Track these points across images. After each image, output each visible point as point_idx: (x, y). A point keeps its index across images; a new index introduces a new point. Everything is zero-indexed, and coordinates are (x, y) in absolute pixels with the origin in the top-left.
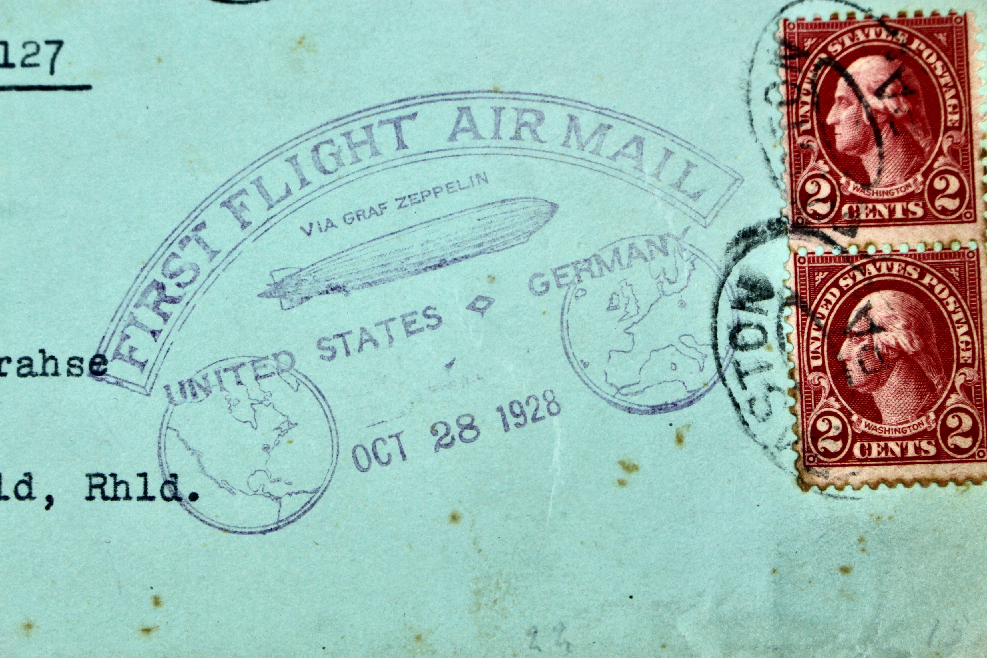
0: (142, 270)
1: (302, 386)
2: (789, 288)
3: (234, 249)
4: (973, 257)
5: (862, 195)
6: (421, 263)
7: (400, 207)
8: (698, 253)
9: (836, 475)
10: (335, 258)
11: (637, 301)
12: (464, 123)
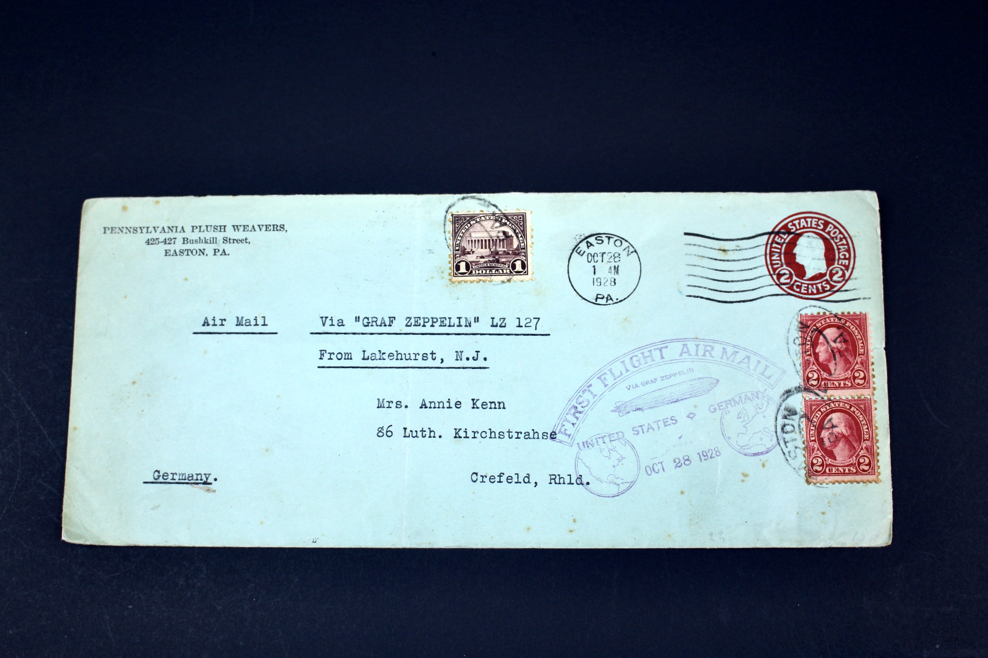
0: (569, 401)
1: (627, 444)
2: (803, 411)
3: (602, 394)
4: (869, 401)
5: (829, 378)
6: (670, 401)
8: (770, 398)
9: (820, 479)
10: (638, 398)
11: (748, 415)
12: (685, 350)
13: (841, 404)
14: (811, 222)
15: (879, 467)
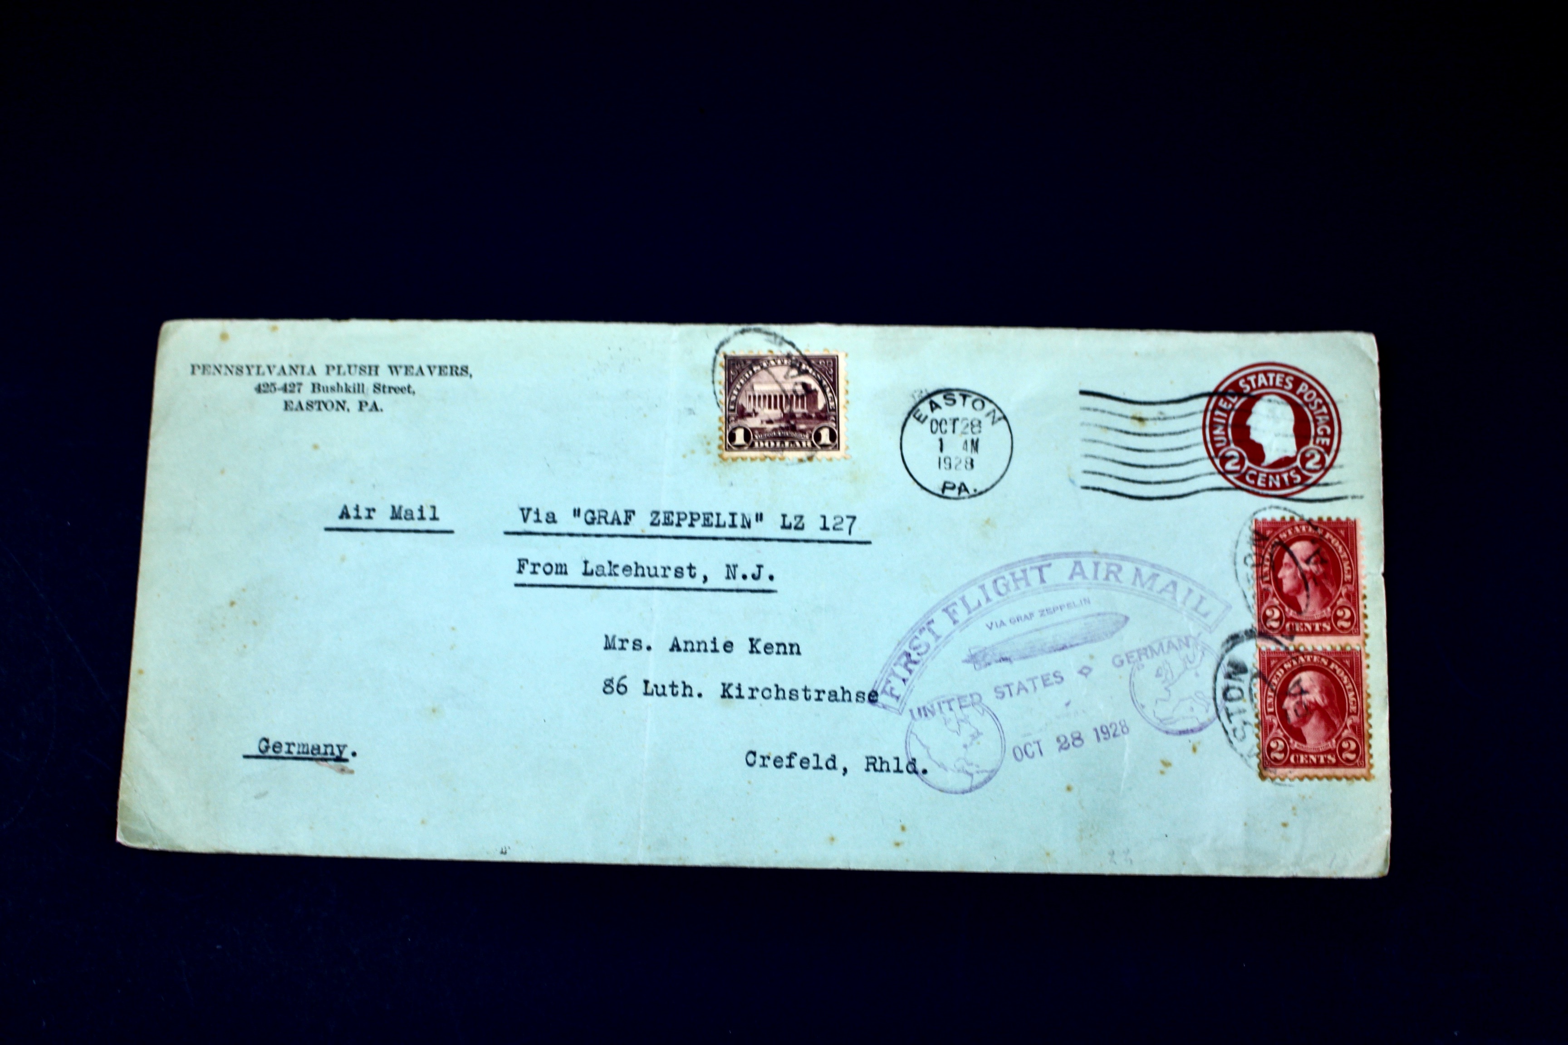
0: (898, 645)
2: (1256, 668)
3: (949, 635)
4: (1358, 655)
5: (1297, 618)
6: (1053, 647)
7: (1041, 615)
9: (1281, 772)
10: (1005, 642)
12: (1077, 570)
13: (1315, 658)
14: (1274, 379)
15: (1371, 756)
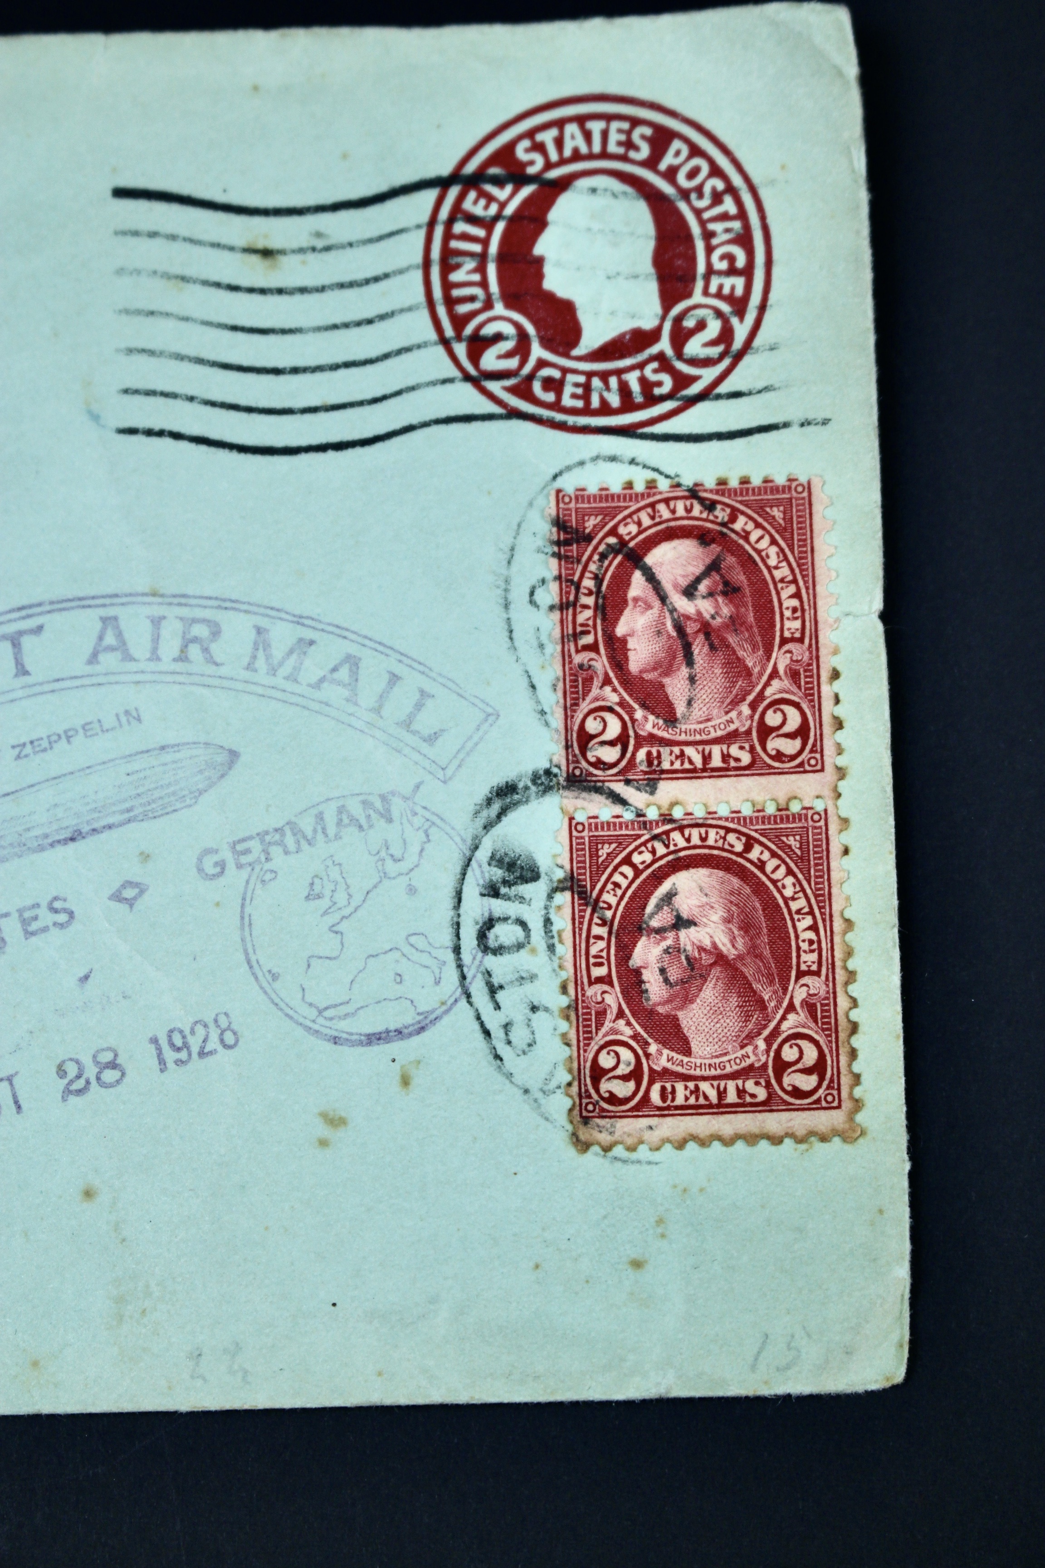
2: (562, 867)
4: (819, 821)
5: (665, 735)
6: (46, 836)
7: (18, 757)
8: (434, 819)
9: (626, 1129)
11: (348, 887)
12: (110, 641)
13: (712, 833)
14: (605, 134)
15: (857, 1079)
